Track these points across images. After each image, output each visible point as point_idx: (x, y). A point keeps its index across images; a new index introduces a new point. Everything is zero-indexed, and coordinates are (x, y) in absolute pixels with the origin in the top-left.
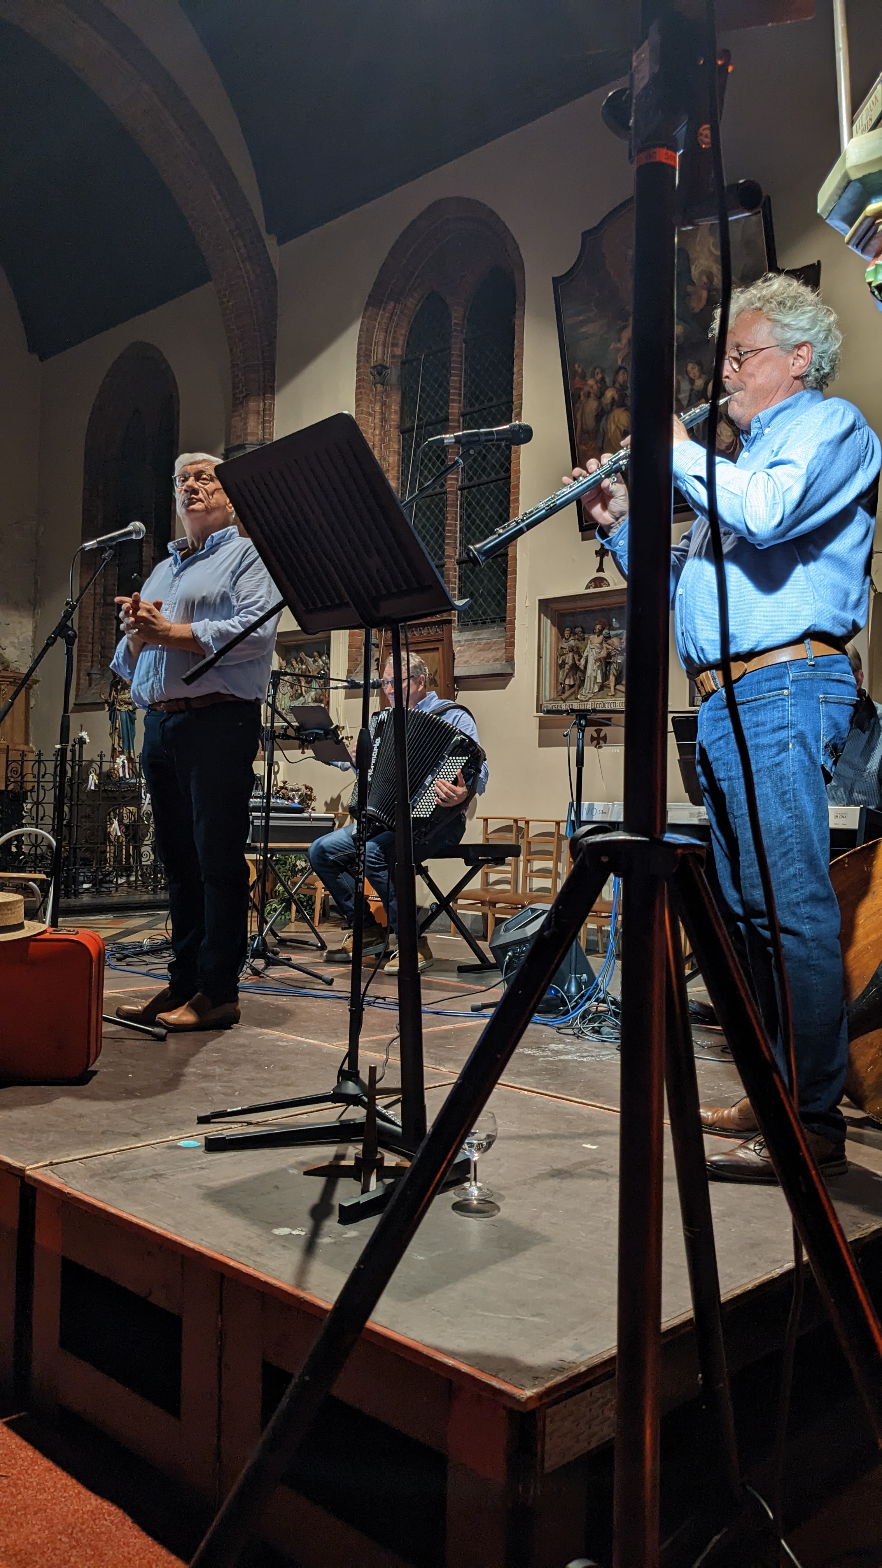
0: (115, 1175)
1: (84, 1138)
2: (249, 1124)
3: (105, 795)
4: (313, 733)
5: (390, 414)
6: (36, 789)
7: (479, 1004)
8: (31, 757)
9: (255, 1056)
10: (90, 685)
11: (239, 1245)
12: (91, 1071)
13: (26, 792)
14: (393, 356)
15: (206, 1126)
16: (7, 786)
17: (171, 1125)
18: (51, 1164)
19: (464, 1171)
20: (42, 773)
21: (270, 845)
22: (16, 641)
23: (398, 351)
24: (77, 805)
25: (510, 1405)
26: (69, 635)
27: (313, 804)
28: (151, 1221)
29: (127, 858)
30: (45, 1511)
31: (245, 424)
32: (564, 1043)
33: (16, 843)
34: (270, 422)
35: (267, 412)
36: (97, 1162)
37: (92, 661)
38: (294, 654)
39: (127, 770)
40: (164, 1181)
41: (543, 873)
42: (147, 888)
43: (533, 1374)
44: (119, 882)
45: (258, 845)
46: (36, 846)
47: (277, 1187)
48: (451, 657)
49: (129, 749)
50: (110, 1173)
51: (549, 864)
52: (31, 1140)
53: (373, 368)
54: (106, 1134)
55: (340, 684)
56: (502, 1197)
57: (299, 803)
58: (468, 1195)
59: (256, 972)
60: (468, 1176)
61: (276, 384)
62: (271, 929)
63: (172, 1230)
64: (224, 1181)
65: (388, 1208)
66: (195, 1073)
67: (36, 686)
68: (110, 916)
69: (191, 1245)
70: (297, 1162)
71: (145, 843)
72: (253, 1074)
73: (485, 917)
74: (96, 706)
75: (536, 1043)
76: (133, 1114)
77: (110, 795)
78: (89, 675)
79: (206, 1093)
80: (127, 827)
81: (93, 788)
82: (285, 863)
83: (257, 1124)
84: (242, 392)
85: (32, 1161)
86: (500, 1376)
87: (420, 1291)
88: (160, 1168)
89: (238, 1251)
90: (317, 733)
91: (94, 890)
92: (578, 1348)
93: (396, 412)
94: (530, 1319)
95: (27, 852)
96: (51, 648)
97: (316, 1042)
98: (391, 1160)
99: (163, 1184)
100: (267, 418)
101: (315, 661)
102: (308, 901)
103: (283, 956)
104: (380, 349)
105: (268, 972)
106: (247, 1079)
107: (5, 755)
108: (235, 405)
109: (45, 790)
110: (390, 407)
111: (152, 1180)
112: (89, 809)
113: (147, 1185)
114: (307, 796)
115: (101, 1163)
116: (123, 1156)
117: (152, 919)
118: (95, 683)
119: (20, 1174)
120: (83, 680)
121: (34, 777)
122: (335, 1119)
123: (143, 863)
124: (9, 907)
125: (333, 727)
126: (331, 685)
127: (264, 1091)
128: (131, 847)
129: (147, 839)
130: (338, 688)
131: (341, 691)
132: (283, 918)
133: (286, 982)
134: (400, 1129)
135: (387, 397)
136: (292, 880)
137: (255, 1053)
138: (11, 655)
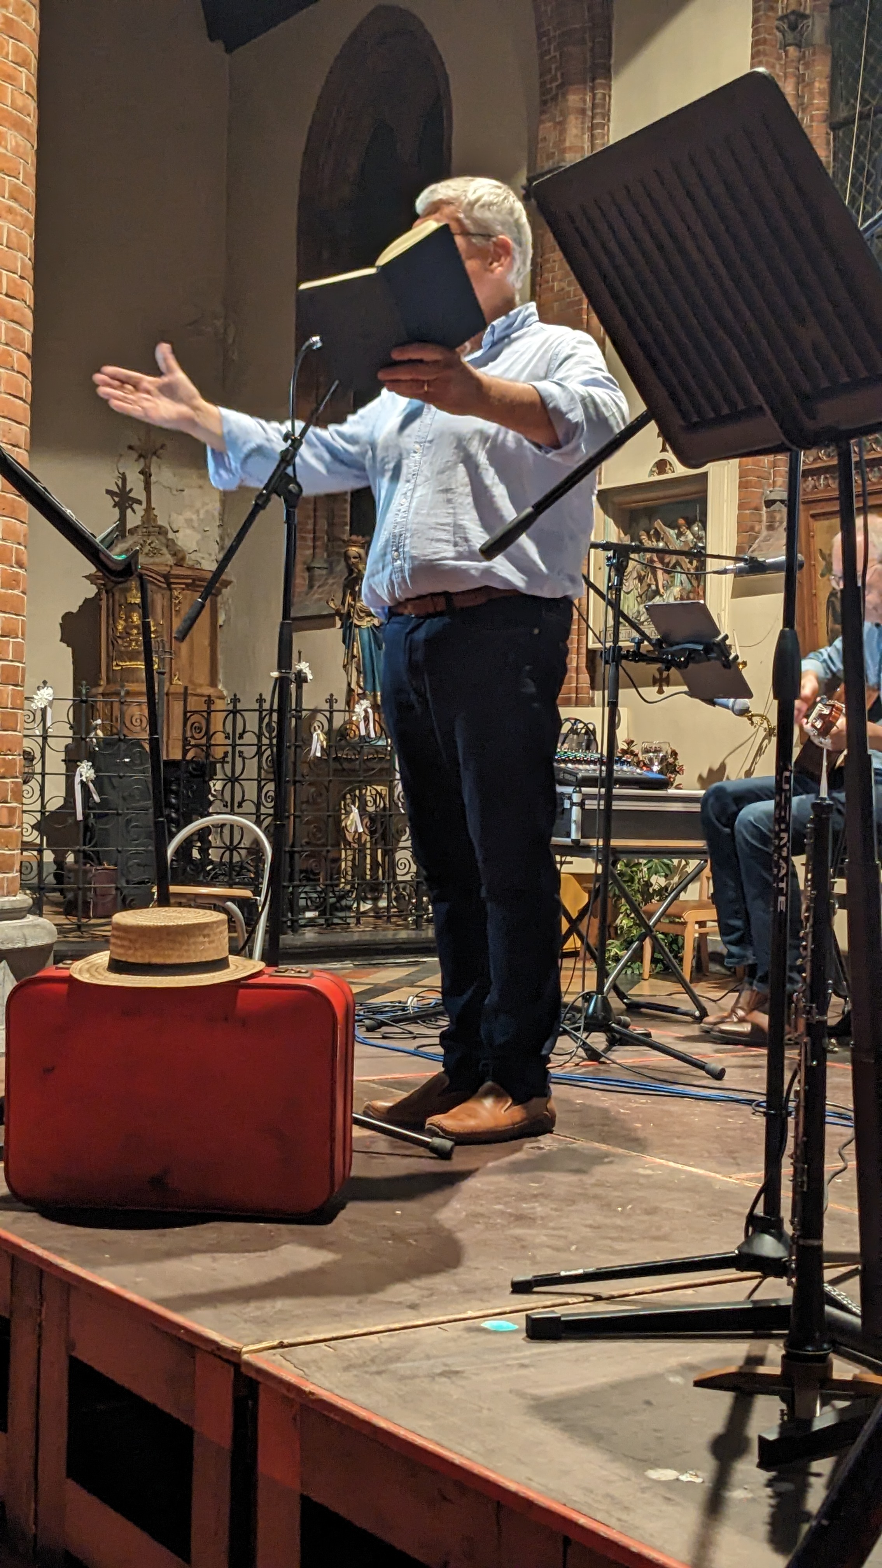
0: (383, 1368)
2: (598, 1298)
3: (337, 766)
4: (686, 649)
5: (812, 98)
6: (229, 759)
8: (220, 705)
9: (599, 1190)
10: (311, 586)
11: (592, 1492)
13: (213, 765)
15: (525, 1297)
16: (185, 752)
17: (468, 1293)
18: (281, 1345)
20: (239, 730)
21: (614, 842)
22: (194, 517)
24: (295, 782)
26: (290, 492)
27: (678, 779)
28: (446, 1443)
29: (374, 870)
31: (563, 132)
33: (199, 844)
34: (602, 126)
35: (599, 111)
36: (353, 1346)
37: (314, 548)
38: (644, 522)
39: (371, 725)
40: (465, 1382)
42: (406, 920)
44: (362, 909)
45: (593, 842)
46: (232, 848)
47: (648, 1403)
49: (374, 691)
50: (378, 1364)
52: (247, 1305)
53: (781, 19)
54: (366, 1303)
55: (730, 565)
57: (661, 772)
59: (593, 1055)
61: (612, 61)
62: (615, 987)
63: (481, 1460)
64: (561, 1389)
66: (502, 1213)
67: (228, 600)
68: (349, 964)
69: (513, 1487)
70: (681, 1365)
71: (401, 844)
72: (597, 1218)
74: (322, 621)
77: (346, 765)
78: (312, 569)
79: (522, 1244)
80: (373, 819)
81: (319, 754)
82: (632, 880)
83: (610, 1298)
84: (554, 79)
85: (253, 1339)
88: (456, 1363)
89: (590, 1501)
90: (692, 650)
91: (322, 921)
93: (821, 93)
95: (216, 860)
96: (262, 512)
97: (701, 1172)
98: (843, 1370)
99: (463, 1387)
100: (597, 121)
101: (680, 535)
102: (671, 944)
103: (637, 1029)
105: (613, 1055)
106: (590, 1226)
107: (182, 703)
108: (544, 103)
109: (244, 758)
110: (810, 84)
111: (444, 1379)
112: (313, 790)
113: (437, 1387)
114: (671, 760)
115: (360, 1349)
116: (394, 1340)
117: (413, 969)
118: (317, 584)
119: (232, 1359)
120: (300, 580)
121: (227, 737)
122: (742, 1297)
123: (399, 878)
124: (206, 932)
125: (720, 637)
126: (709, 569)
127: (618, 1246)
128: (379, 851)
129: (404, 838)
130: (724, 572)
131: (730, 577)
132: (629, 972)
133: (645, 1072)
134: (858, 1321)
135: (806, 69)
136: (644, 908)
137: (600, 1184)
138: (187, 539)
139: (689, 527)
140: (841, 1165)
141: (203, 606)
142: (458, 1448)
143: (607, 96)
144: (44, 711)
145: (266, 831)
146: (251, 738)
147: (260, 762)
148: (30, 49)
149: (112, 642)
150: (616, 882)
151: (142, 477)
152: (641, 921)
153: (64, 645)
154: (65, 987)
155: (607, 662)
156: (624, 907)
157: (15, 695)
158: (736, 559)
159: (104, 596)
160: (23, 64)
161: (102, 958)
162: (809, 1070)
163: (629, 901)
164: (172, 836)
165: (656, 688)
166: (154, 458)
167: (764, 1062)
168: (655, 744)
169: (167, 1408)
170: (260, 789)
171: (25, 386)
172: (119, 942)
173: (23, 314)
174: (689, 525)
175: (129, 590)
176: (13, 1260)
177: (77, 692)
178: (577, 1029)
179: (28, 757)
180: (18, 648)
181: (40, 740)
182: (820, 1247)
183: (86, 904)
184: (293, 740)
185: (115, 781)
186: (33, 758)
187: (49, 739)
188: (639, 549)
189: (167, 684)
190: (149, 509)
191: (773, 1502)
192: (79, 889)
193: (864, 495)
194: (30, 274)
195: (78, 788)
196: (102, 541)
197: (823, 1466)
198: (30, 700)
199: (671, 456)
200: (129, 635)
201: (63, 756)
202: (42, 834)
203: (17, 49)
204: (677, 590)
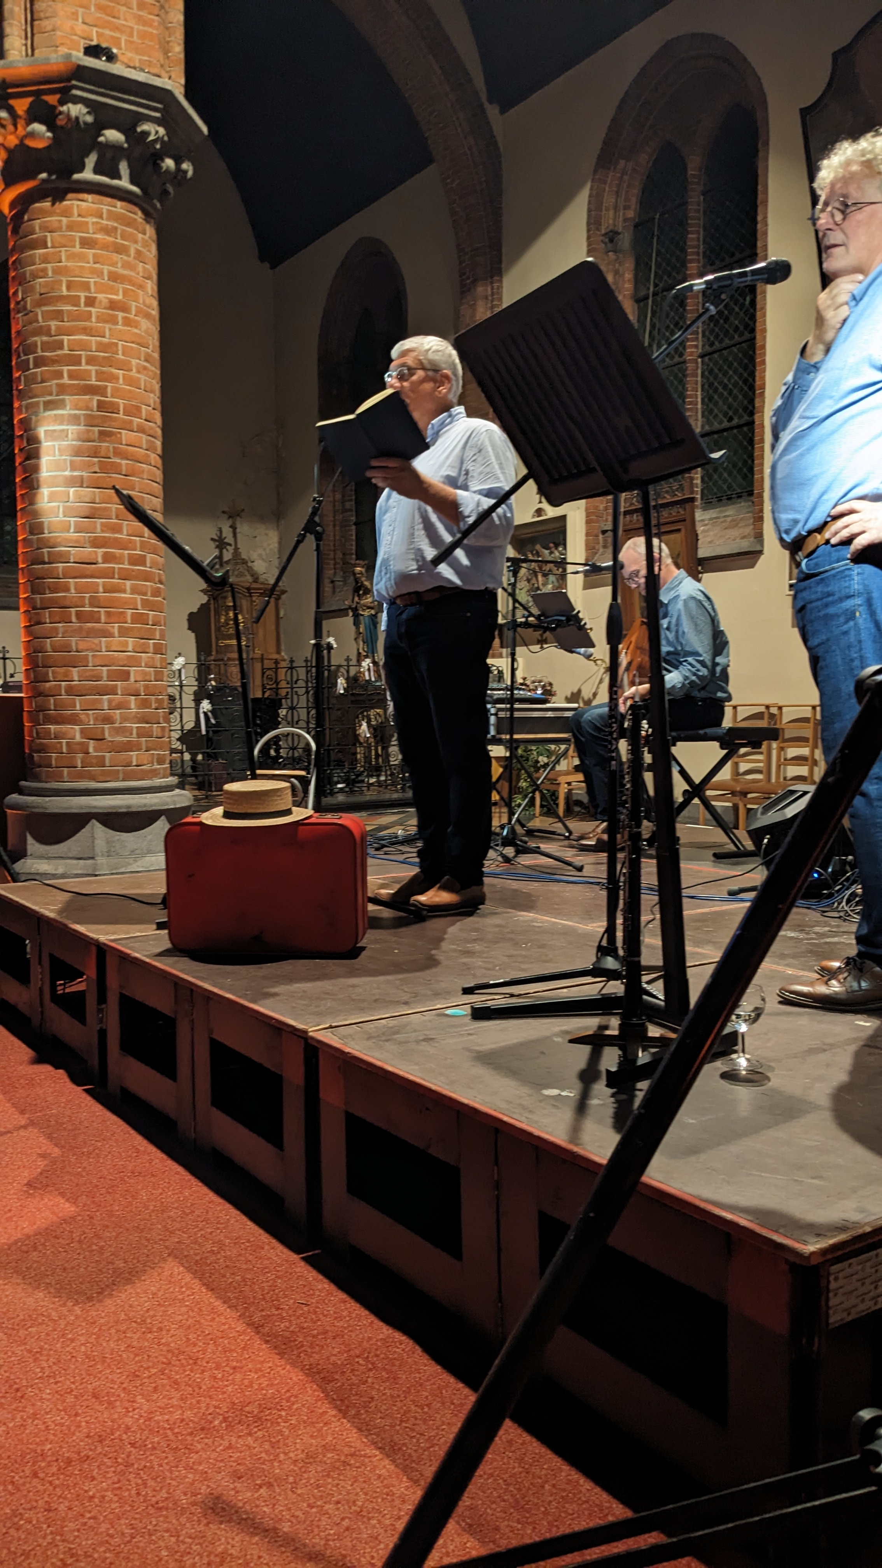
0: (390, 1038)
1: (359, 1005)
2: (512, 996)
3: (353, 698)
4: (555, 619)
5: (624, 282)
6: (289, 696)
7: (736, 888)
8: (283, 664)
9: (511, 936)
10: (334, 592)
11: (511, 1102)
12: (360, 947)
13: (280, 700)
14: (625, 220)
15: (470, 996)
16: (264, 693)
17: (437, 995)
18: (331, 1027)
19: (730, 1044)
20: (295, 679)
21: (516, 736)
22: (263, 553)
23: (631, 214)
24: (328, 709)
25: (792, 1259)
26: (317, 531)
27: (554, 699)
28: (426, 1079)
29: (377, 758)
30: (343, 1337)
31: (475, 310)
32: (830, 925)
33: (274, 746)
35: (495, 292)
36: (372, 1026)
37: (334, 569)
38: (529, 546)
39: (372, 673)
40: (436, 1045)
41: (799, 760)
42: (396, 787)
43: (817, 1230)
44: (371, 782)
45: (503, 736)
46: (293, 749)
47: (543, 1053)
48: (694, 538)
49: (373, 653)
50: (387, 1036)
51: (805, 751)
52: (311, 1005)
53: (604, 233)
54: (378, 1002)
55: (581, 568)
56: (772, 1069)
57: (542, 694)
58: (736, 1065)
59: (507, 860)
60: (736, 1048)
61: (504, 266)
62: (518, 820)
63: (447, 1087)
64: (493, 1046)
65: (657, 1074)
66: (455, 950)
67: (284, 597)
69: (466, 1101)
70: (561, 1031)
71: (393, 743)
72: (511, 951)
73: (736, 808)
74: (341, 613)
75: (799, 926)
76: (401, 986)
77: (358, 698)
78: (332, 582)
79: (468, 968)
80: (375, 729)
81: (342, 692)
82: (527, 760)
83: (519, 996)
84: (468, 278)
85: (314, 1024)
86: (781, 1231)
87: (693, 1150)
88: (431, 1034)
89: (510, 1108)
90: (559, 620)
91: (347, 789)
92: (862, 1210)
93: (629, 281)
94: (809, 1181)
95: (285, 756)
96: (301, 545)
97: (570, 923)
98: (654, 1031)
99: (435, 1047)
100: (495, 298)
101: (551, 553)
102: (551, 796)
103: (532, 844)
104: (611, 213)
105: (518, 860)
106: (507, 956)
107: (260, 663)
108: (463, 293)
109: (298, 695)
110: (623, 275)
111: (424, 1043)
112: (339, 712)
113: (420, 1048)
114: (549, 688)
115: (376, 1027)
116: (395, 1022)
117: (402, 816)
118: (338, 590)
119: (304, 1035)
120: (327, 588)
121: (288, 683)
122: (595, 992)
123: (392, 763)
124: (279, 794)
125: (575, 612)
126: (569, 570)
127: (523, 966)
128: (380, 748)
130: (577, 573)
131: (581, 576)
132: (527, 813)
133: (538, 868)
134: (663, 1003)
135: (620, 265)
136: (535, 775)
137: (512, 932)
138: (259, 566)
139: (556, 549)
140: (652, 917)
141: (268, 602)
142: (434, 1081)
143: (500, 287)
144: (180, 671)
145: (313, 737)
146: (301, 683)
147: (308, 697)
148: (151, 268)
149: (218, 629)
150: (519, 762)
151: (231, 530)
152: (533, 782)
153: (190, 632)
154: (198, 828)
155: (509, 630)
156: (524, 775)
157: (162, 660)
158: (585, 565)
159: (212, 602)
160: (149, 278)
161: (219, 810)
162: (631, 860)
163: (527, 772)
164: (257, 741)
165: (539, 646)
166: (238, 518)
167: (605, 860)
168: (539, 677)
169: (267, 1065)
170: (308, 713)
171: (159, 475)
172: (228, 801)
173: (156, 432)
174: (557, 546)
175: (226, 598)
176: (176, 984)
177: (199, 659)
178: (497, 845)
179: (172, 699)
180: (162, 632)
181: (178, 688)
182: (639, 962)
183: (210, 784)
184: (326, 684)
185: (224, 711)
186: (175, 700)
187: (184, 688)
188: (526, 561)
189: (251, 653)
190: (236, 549)
191: (615, 1105)
192: (205, 775)
193: (658, 526)
194: (159, 406)
195: (202, 716)
196: (208, 565)
197: (643, 1086)
198: (171, 664)
199: (545, 505)
200: (228, 624)
201: (192, 697)
202: (183, 743)
203: (145, 269)
204: (550, 586)
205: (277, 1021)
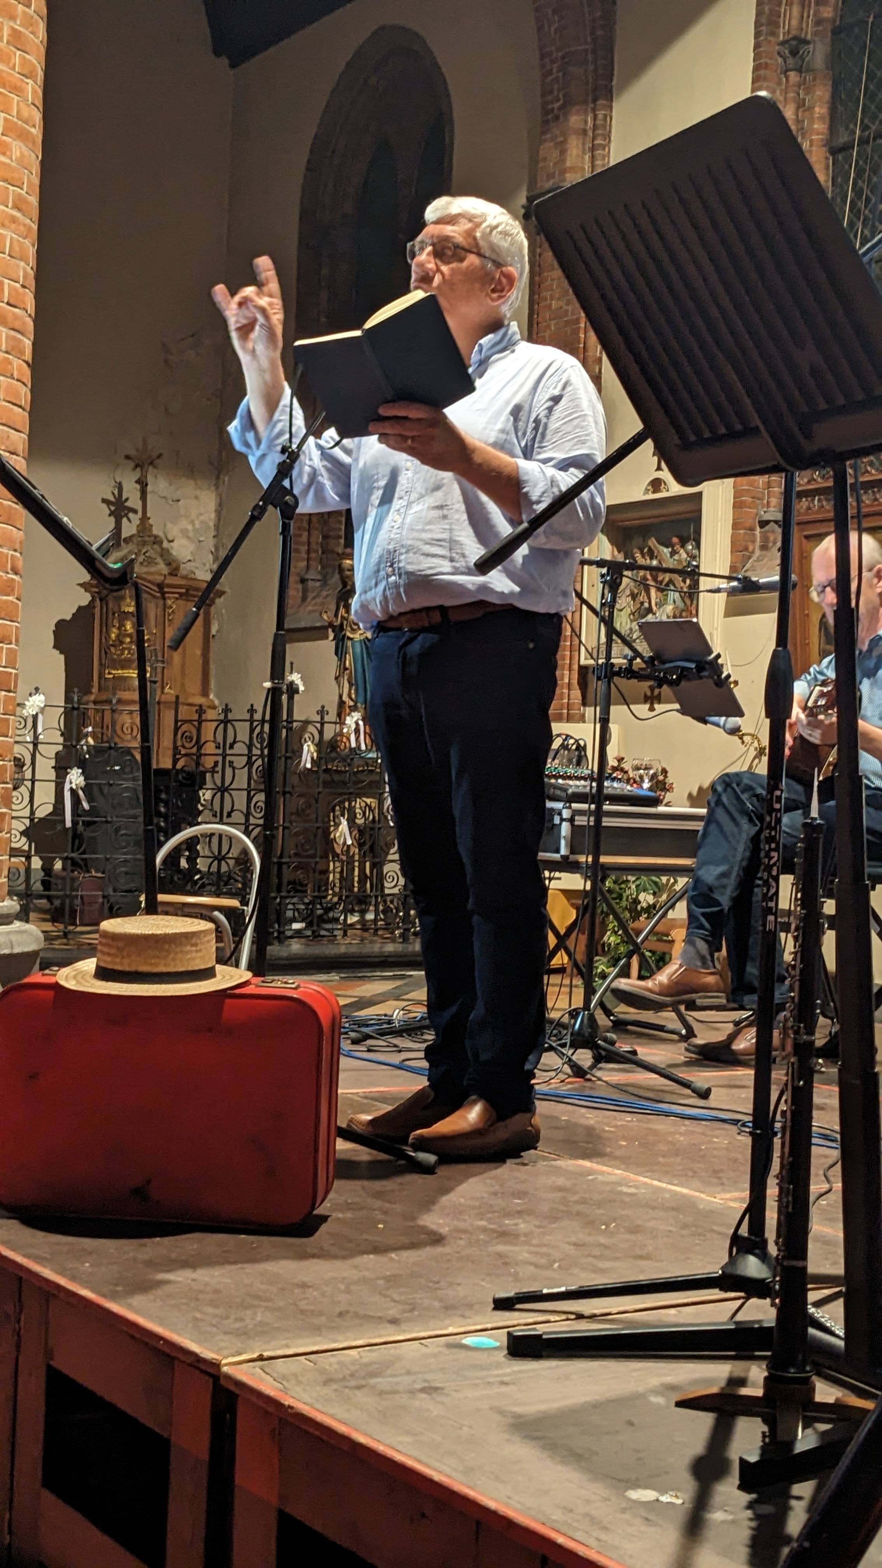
0: (363, 1382)
1: (312, 1321)
2: (580, 1316)
3: (328, 777)
4: (678, 667)
5: (812, 121)
6: (219, 768)
8: (210, 714)
9: (580, 1208)
10: (304, 598)
11: (571, 1511)
12: (317, 1216)
13: (203, 774)
14: (819, 22)
15: (507, 1314)
16: (175, 762)
17: (449, 1308)
18: (261, 1358)
20: (230, 740)
21: (603, 859)
22: (190, 527)
23: (827, 12)
24: (284, 793)
26: (286, 503)
27: (669, 797)
29: (362, 882)
31: (563, 152)
33: (187, 853)
34: (603, 147)
35: (600, 132)
36: (333, 1360)
37: (308, 560)
38: (637, 541)
39: (362, 738)
40: (445, 1399)
42: (393, 933)
44: (349, 922)
45: (582, 859)
46: (220, 858)
47: (631, 1424)
50: (359, 1380)
52: (227, 1317)
53: (783, 43)
54: (347, 1318)
55: (723, 584)
57: (650, 789)
59: (579, 1072)
61: (614, 83)
62: (601, 1004)
64: (543, 1407)
66: (484, 1230)
67: (219, 601)
68: (334, 976)
69: (492, 1505)
70: (662, 1385)
71: (390, 857)
72: (581, 1236)
74: (315, 633)
76: (388, 1289)
77: (336, 778)
79: (505, 1261)
80: (361, 831)
81: (309, 766)
82: (620, 897)
83: (592, 1317)
84: (556, 100)
85: (233, 1351)
88: (437, 1379)
89: (569, 1520)
90: (684, 669)
91: (309, 933)
93: (821, 118)
95: (204, 869)
96: (258, 524)
97: (685, 1191)
98: (824, 1393)
99: (442, 1403)
100: (598, 141)
101: (673, 553)
103: (624, 1047)
104: (795, 9)
105: (599, 1073)
106: (575, 1244)
107: (173, 712)
108: (546, 122)
109: (234, 768)
110: (811, 109)
111: (424, 1396)
112: (302, 801)
113: (417, 1403)
114: (661, 778)
115: (340, 1363)
116: (373, 1355)
117: (399, 983)
118: (311, 595)
119: (212, 1371)
120: (294, 591)
121: (218, 747)
122: (725, 1317)
123: (387, 891)
124: (195, 941)
125: (713, 656)
126: (702, 587)
127: (601, 1265)
128: (368, 864)
129: (392, 851)
130: (718, 591)
131: (723, 596)
133: (630, 1089)
134: (841, 1344)
135: (807, 93)
136: (632, 925)
137: (583, 1201)
138: (181, 549)
139: (683, 546)
140: (826, 1186)
141: (197, 615)
142: (436, 1465)
143: (608, 117)
144: (35, 717)
145: (255, 842)
146: (240, 748)
147: (250, 772)
148: (36, 61)
149: (105, 650)
150: (604, 898)
151: (138, 486)
152: (628, 938)
153: (57, 652)
154: (51, 993)
155: (599, 679)
156: (612, 923)
157: (7, 701)
158: (730, 578)
159: (98, 603)
160: (30, 75)
161: (89, 965)
162: (795, 1089)
163: (617, 917)
164: (161, 845)
165: (647, 706)
166: (151, 468)
167: (751, 1082)
168: (646, 761)
169: (145, 1420)
170: (250, 799)
171: (24, 394)
172: (106, 950)
173: (24, 323)
174: (683, 543)
175: (123, 598)
177: (68, 699)
178: (563, 1046)
179: (19, 764)
180: (12, 654)
181: (31, 747)
182: (805, 1268)
183: (73, 912)
184: (283, 752)
185: (106, 789)
186: (24, 765)
187: (40, 747)
188: (633, 567)
189: (159, 692)
190: (145, 518)
191: (753, 1524)
192: (67, 896)
193: (859, 517)
194: (32, 283)
195: (67, 796)
196: (98, 549)
197: (804, 1489)
198: (22, 705)
199: (666, 475)
200: (122, 643)
201: (53, 763)
202: (30, 840)
203: (24, 61)
204: (669, 608)
205: (167, 1342)
